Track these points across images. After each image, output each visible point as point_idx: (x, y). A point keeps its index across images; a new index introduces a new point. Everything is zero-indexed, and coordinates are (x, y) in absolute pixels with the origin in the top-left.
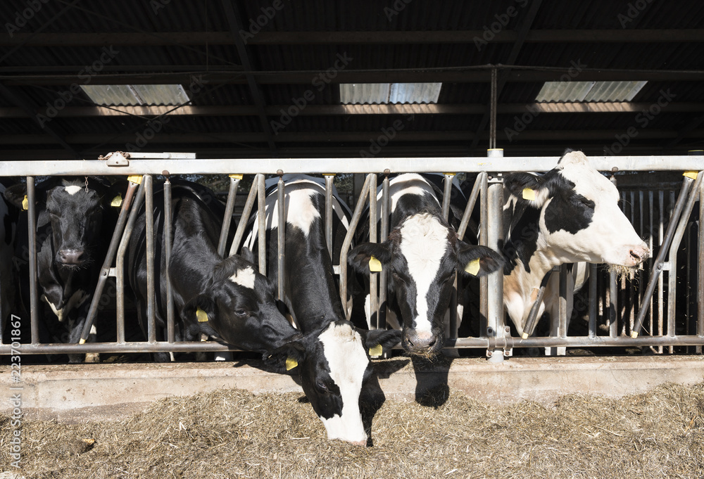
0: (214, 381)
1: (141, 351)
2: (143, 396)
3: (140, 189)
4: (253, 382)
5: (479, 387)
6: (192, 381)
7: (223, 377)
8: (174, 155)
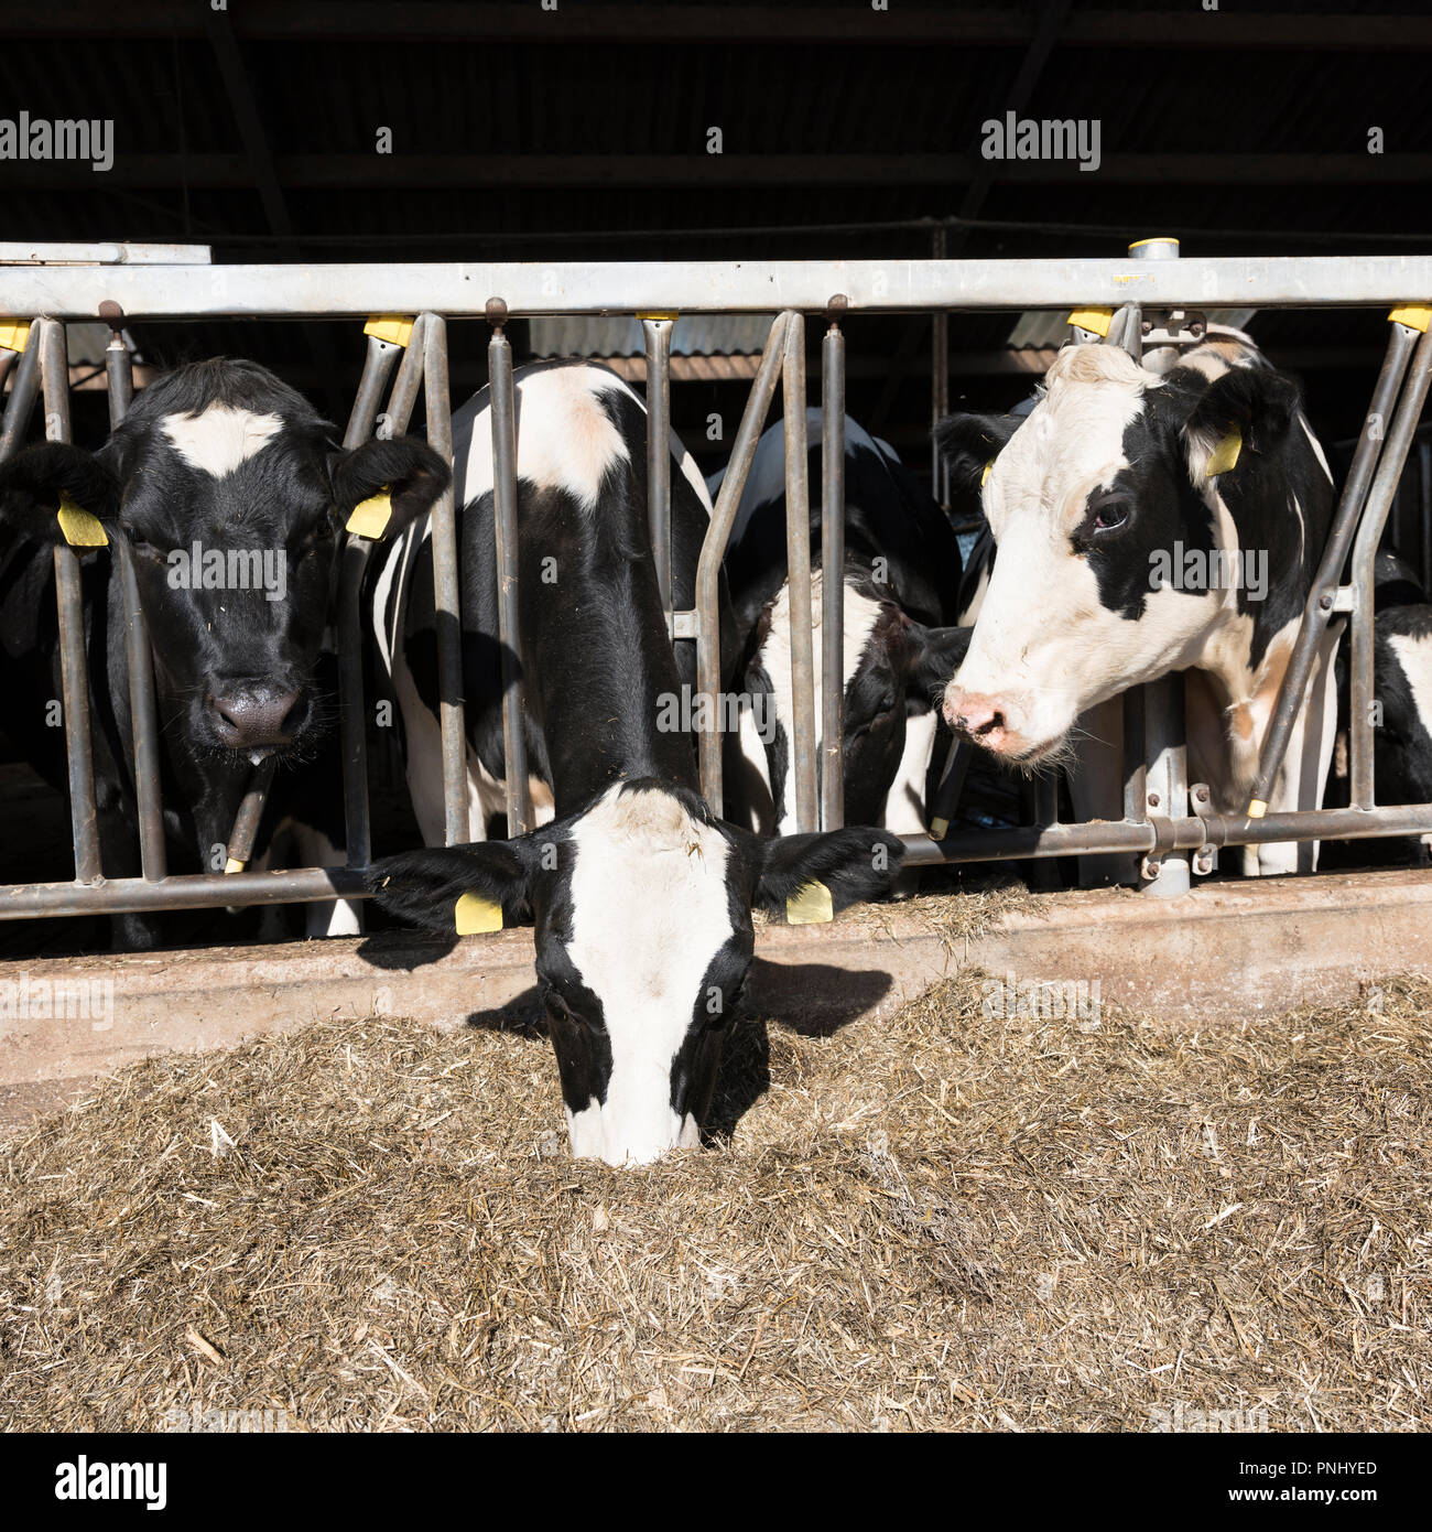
0: (302, 998)
1: (51, 913)
2: (68, 1061)
3: (25, 369)
4: (431, 993)
5: (1130, 970)
6: (232, 999)
7: (334, 982)
8: (135, 251)
